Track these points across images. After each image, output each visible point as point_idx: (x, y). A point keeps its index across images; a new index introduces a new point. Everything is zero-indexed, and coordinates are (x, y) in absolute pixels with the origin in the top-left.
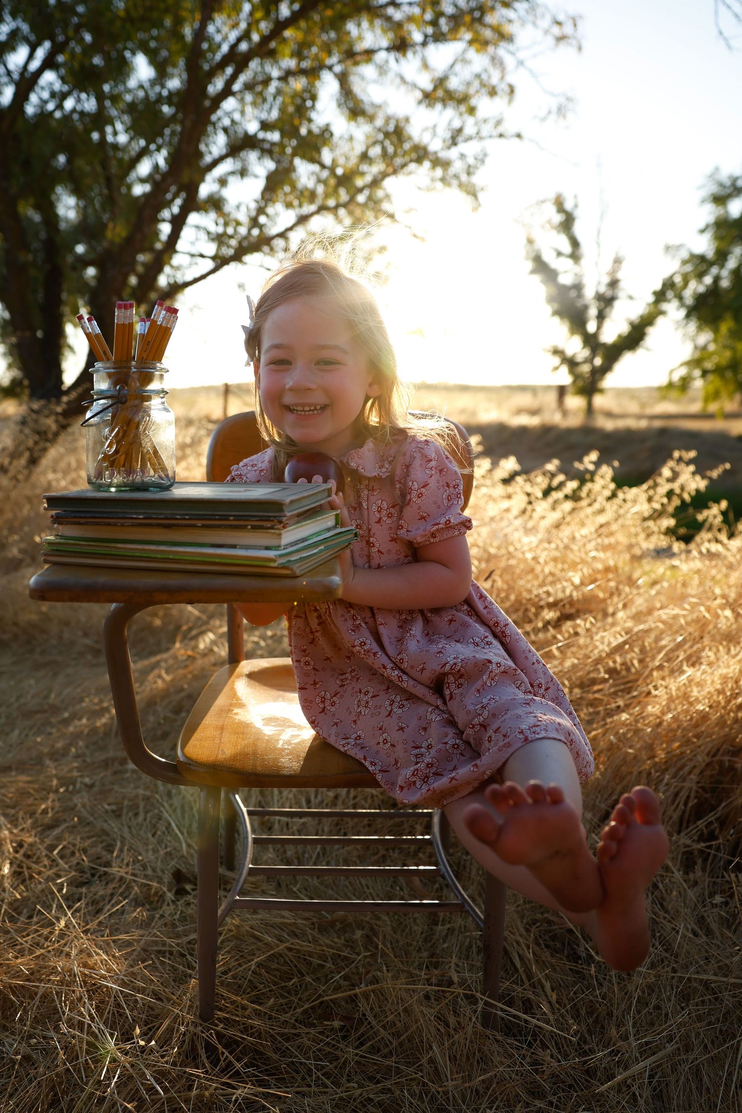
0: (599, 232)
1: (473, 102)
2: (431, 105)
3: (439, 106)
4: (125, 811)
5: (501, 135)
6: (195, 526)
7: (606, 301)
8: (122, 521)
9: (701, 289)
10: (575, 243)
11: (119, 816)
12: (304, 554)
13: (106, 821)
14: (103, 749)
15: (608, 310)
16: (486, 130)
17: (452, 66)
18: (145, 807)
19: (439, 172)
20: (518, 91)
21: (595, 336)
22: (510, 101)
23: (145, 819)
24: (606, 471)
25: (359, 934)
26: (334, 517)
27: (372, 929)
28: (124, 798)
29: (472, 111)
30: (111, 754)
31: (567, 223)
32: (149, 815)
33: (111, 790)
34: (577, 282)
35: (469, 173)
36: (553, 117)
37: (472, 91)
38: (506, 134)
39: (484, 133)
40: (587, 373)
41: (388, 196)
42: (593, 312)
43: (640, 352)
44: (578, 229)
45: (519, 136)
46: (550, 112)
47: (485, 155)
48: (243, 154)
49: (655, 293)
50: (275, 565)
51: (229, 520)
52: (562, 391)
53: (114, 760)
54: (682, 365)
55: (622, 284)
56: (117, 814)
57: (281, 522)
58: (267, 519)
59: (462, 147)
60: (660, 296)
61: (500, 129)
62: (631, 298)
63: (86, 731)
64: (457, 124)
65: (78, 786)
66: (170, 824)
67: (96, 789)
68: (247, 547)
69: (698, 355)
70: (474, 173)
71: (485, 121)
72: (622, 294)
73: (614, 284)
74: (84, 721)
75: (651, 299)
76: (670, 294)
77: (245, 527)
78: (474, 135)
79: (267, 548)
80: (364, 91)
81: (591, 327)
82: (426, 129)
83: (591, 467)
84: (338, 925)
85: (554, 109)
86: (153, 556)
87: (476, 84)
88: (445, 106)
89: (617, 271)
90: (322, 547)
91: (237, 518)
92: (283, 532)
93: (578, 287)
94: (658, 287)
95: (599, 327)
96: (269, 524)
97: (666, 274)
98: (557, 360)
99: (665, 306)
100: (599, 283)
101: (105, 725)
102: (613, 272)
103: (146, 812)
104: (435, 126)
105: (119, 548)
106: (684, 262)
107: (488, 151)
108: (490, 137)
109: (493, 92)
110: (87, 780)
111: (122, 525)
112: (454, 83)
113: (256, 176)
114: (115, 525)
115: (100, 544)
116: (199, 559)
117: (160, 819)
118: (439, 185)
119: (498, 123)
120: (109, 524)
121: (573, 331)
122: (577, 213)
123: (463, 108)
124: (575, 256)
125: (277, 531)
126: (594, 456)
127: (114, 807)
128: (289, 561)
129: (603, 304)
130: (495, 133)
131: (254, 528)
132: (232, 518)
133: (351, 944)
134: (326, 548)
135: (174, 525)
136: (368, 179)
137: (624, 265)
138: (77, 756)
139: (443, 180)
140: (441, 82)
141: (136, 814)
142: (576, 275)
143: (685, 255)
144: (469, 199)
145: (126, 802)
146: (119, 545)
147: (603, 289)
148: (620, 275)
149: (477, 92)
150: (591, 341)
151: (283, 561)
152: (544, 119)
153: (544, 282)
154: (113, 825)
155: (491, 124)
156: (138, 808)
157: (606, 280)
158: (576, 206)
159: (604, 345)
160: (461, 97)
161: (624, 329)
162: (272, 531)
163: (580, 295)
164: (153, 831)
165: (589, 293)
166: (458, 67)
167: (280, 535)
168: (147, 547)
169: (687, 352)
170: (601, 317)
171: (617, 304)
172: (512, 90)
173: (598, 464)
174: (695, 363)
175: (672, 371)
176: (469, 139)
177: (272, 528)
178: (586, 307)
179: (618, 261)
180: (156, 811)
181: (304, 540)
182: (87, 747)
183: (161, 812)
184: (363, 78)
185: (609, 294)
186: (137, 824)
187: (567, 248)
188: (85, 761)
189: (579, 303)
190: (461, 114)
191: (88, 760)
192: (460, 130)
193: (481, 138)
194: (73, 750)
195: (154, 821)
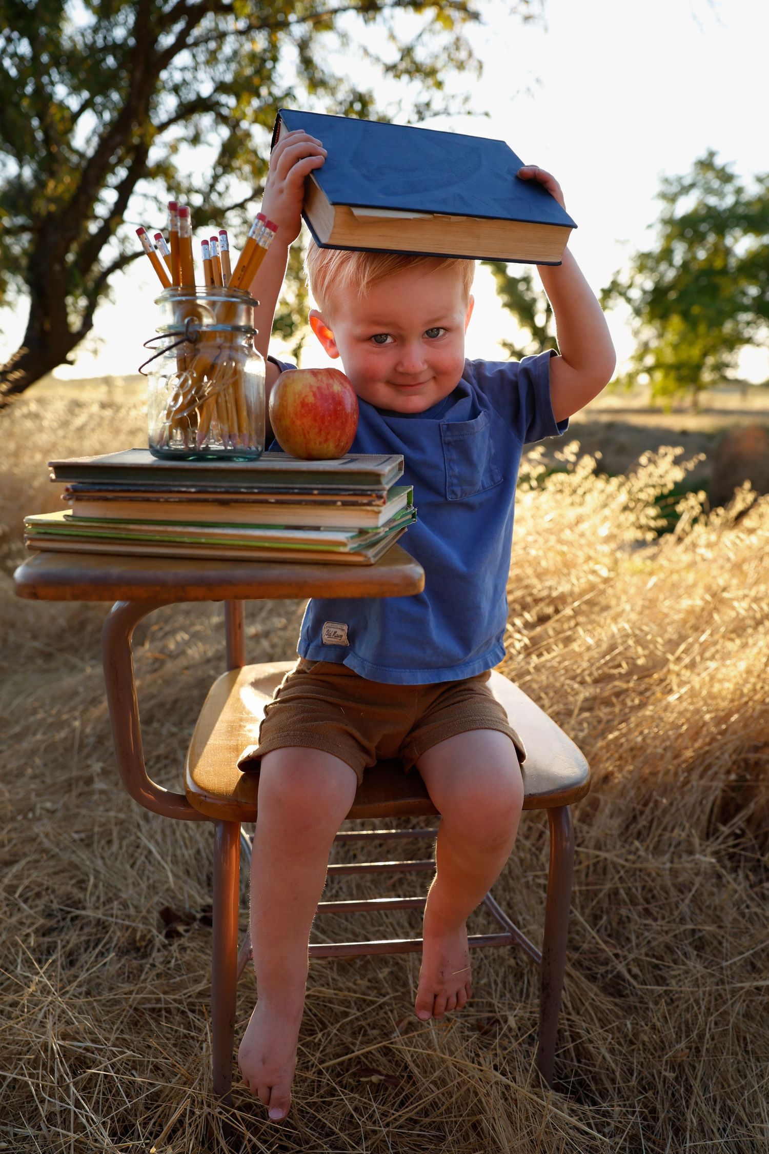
1: (440, 76)
2: (396, 78)
3: (405, 78)
4: (96, 838)
5: (469, 113)
6: (266, 502)
11: (89, 845)
13: (74, 852)
14: (63, 767)
16: (454, 107)
17: (420, 35)
18: (119, 833)
21: (543, 329)
22: (479, 77)
23: (121, 848)
26: (407, 495)
28: (93, 823)
29: (439, 85)
30: (74, 773)
32: (125, 843)
33: (76, 815)
37: (439, 64)
38: (474, 111)
39: (452, 110)
42: (541, 306)
48: (196, 117)
51: (312, 494)
53: (78, 780)
56: (87, 843)
57: (380, 497)
58: (363, 493)
61: (469, 106)
63: (43, 747)
64: (424, 99)
65: (38, 812)
66: (150, 852)
67: (59, 815)
71: (453, 96)
74: (39, 736)
77: (334, 503)
78: (442, 110)
80: (325, 60)
81: (540, 320)
82: (390, 104)
84: (359, 963)
87: (444, 57)
88: (411, 79)
91: (323, 492)
92: (382, 509)
93: (527, 280)
95: (547, 321)
96: (365, 500)
98: (507, 353)
103: (122, 839)
104: (400, 101)
108: (459, 113)
109: (461, 66)
110: (48, 805)
111: (166, 501)
112: (421, 55)
113: (209, 145)
117: (138, 847)
119: (467, 99)
123: (430, 81)
125: (375, 509)
127: (83, 835)
130: (463, 110)
131: (345, 504)
132: (316, 492)
135: (237, 501)
138: (34, 777)
140: (407, 52)
141: (110, 842)
145: (96, 829)
149: (444, 66)
150: (540, 334)
153: (493, 274)
154: (83, 857)
155: (459, 100)
156: (111, 834)
160: (428, 70)
162: (369, 508)
163: (529, 288)
164: (132, 861)
166: (426, 37)
167: (379, 513)
172: (481, 66)
176: (436, 114)
177: (369, 504)
178: (535, 300)
180: (133, 837)
182: (45, 766)
183: (138, 838)
184: (324, 47)
186: (112, 854)
188: (43, 782)
189: (528, 297)
190: (428, 88)
191: (48, 780)
192: (428, 105)
193: (449, 114)
194: (29, 771)
195: (131, 849)
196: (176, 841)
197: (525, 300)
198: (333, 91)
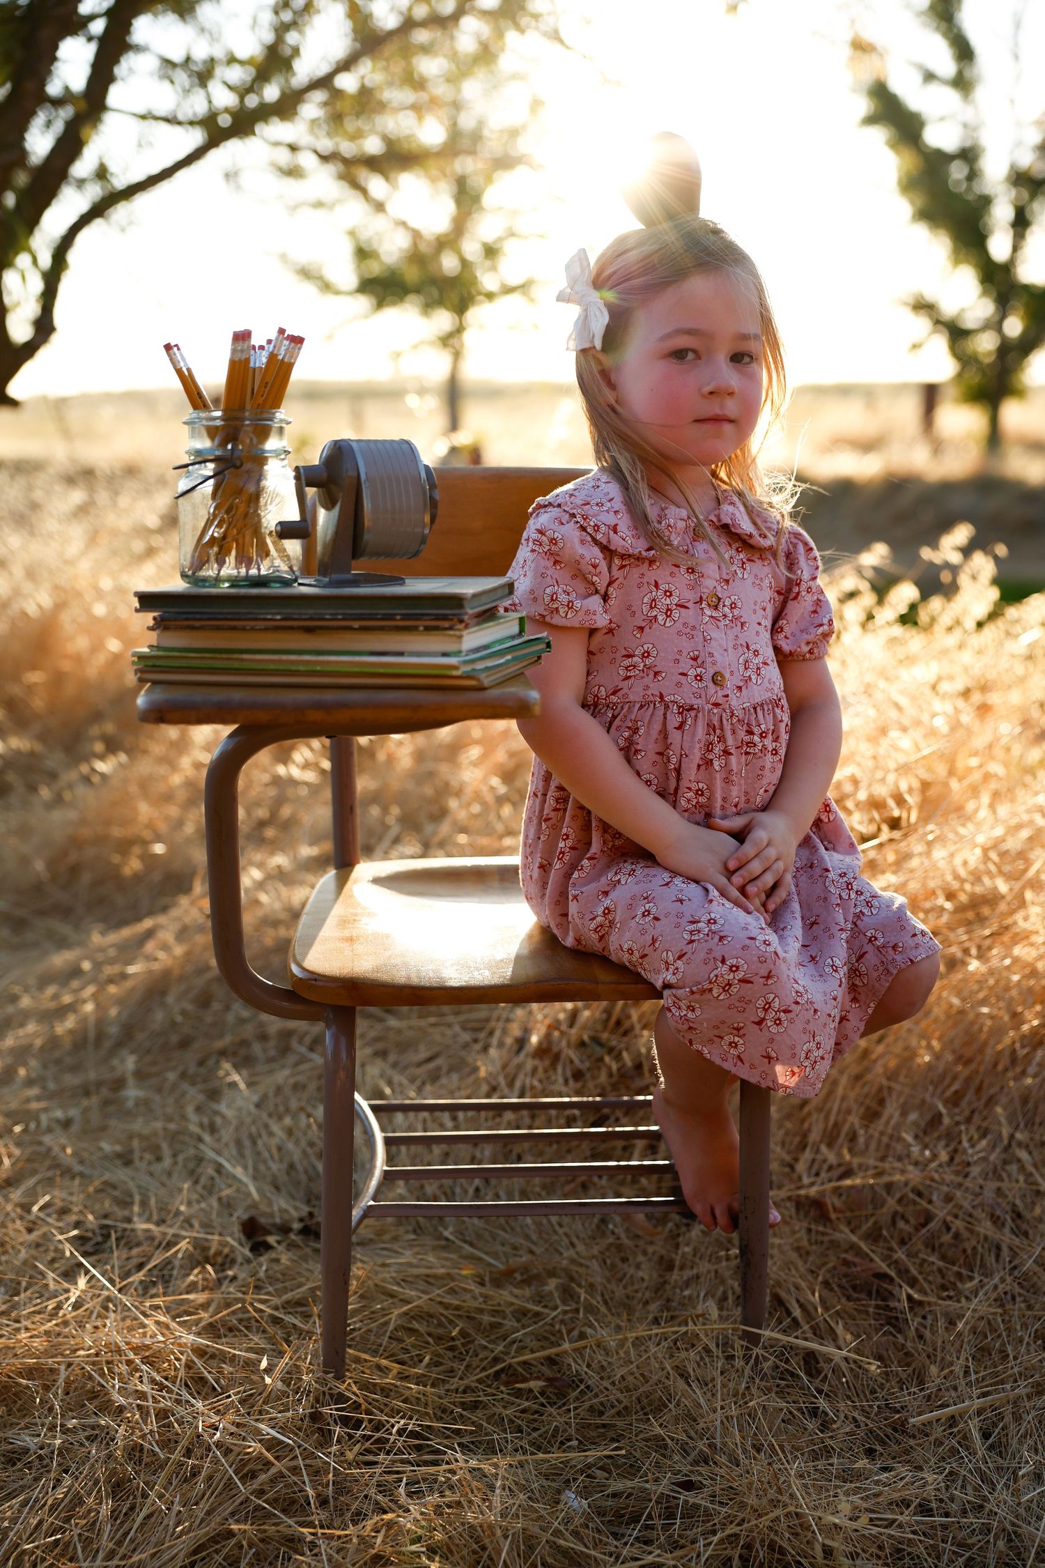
4: (137, 1154)
6: (350, 628)
7: (1033, 189)
8: (252, 623)
10: (964, 52)
12: (490, 663)
13: (108, 1170)
14: (74, 1069)
15: (1035, 212)
18: (171, 1147)
21: (1008, 268)
23: (176, 1163)
24: (983, 566)
25: (552, 1284)
26: (517, 622)
27: (572, 1279)
28: (131, 1138)
30: (92, 1075)
32: (180, 1158)
33: (103, 1127)
34: (967, 144)
40: (990, 353)
42: (1002, 212)
50: (458, 673)
51: (395, 620)
52: (931, 395)
53: (99, 1084)
56: (126, 1159)
57: (461, 622)
58: (444, 617)
63: (38, 1042)
65: (44, 1122)
66: (220, 1165)
67: (75, 1128)
68: (419, 654)
74: (31, 1027)
77: (415, 629)
79: (445, 655)
81: (999, 247)
83: (955, 558)
86: (293, 668)
90: (509, 657)
91: (404, 617)
92: (464, 633)
93: (969, 155)
95: (1016, 248)
96: (447, 624)
98: (922, 324)
100: (1019, 144)
101: (71, 1032)
103: (175, 1154)
105: (243, 660)
110: (59, 1114)
111: (253, 629)
114: (243, 629)
115: (218, 656)
116: (356, 669)
117: (201, 1161)
120: (234, 628)
124: (962, 83)
125: (457, 633)
126: (962, 534)
127: (118, 1148)
128: (474, 670)
129: (1025, 195)
131: (427, 629)
132: (399, 617)
133: (540, 1298)
134: (514, 659)
138: (31, 1081)
141: (159, 1159)
142: (965, 126)
145: (136, 1142)
146: (245, 656)
147: (1026, 159)
150: (998, 281)
151: (468, 668)
153: (893, 145)
154: (121, 1175)
156: (159, 1148)
159: (1028, 289)
162: (451, 633)
163: (973, 175)
167: (460, 637)
168: (284, 657)
170: (1021, 223)
173: (967, 551)
177: (450, 629)
178: (987, 202)
180: (192, 1152)
181: (486, 647)
182: (45, 1067)
183: (200, 1151)
186: (163, 1169)
188: (47, 1087)
191: (51, 1086)
194: (22, 1072)
195: (191, 1165)
196: (258, 1153)
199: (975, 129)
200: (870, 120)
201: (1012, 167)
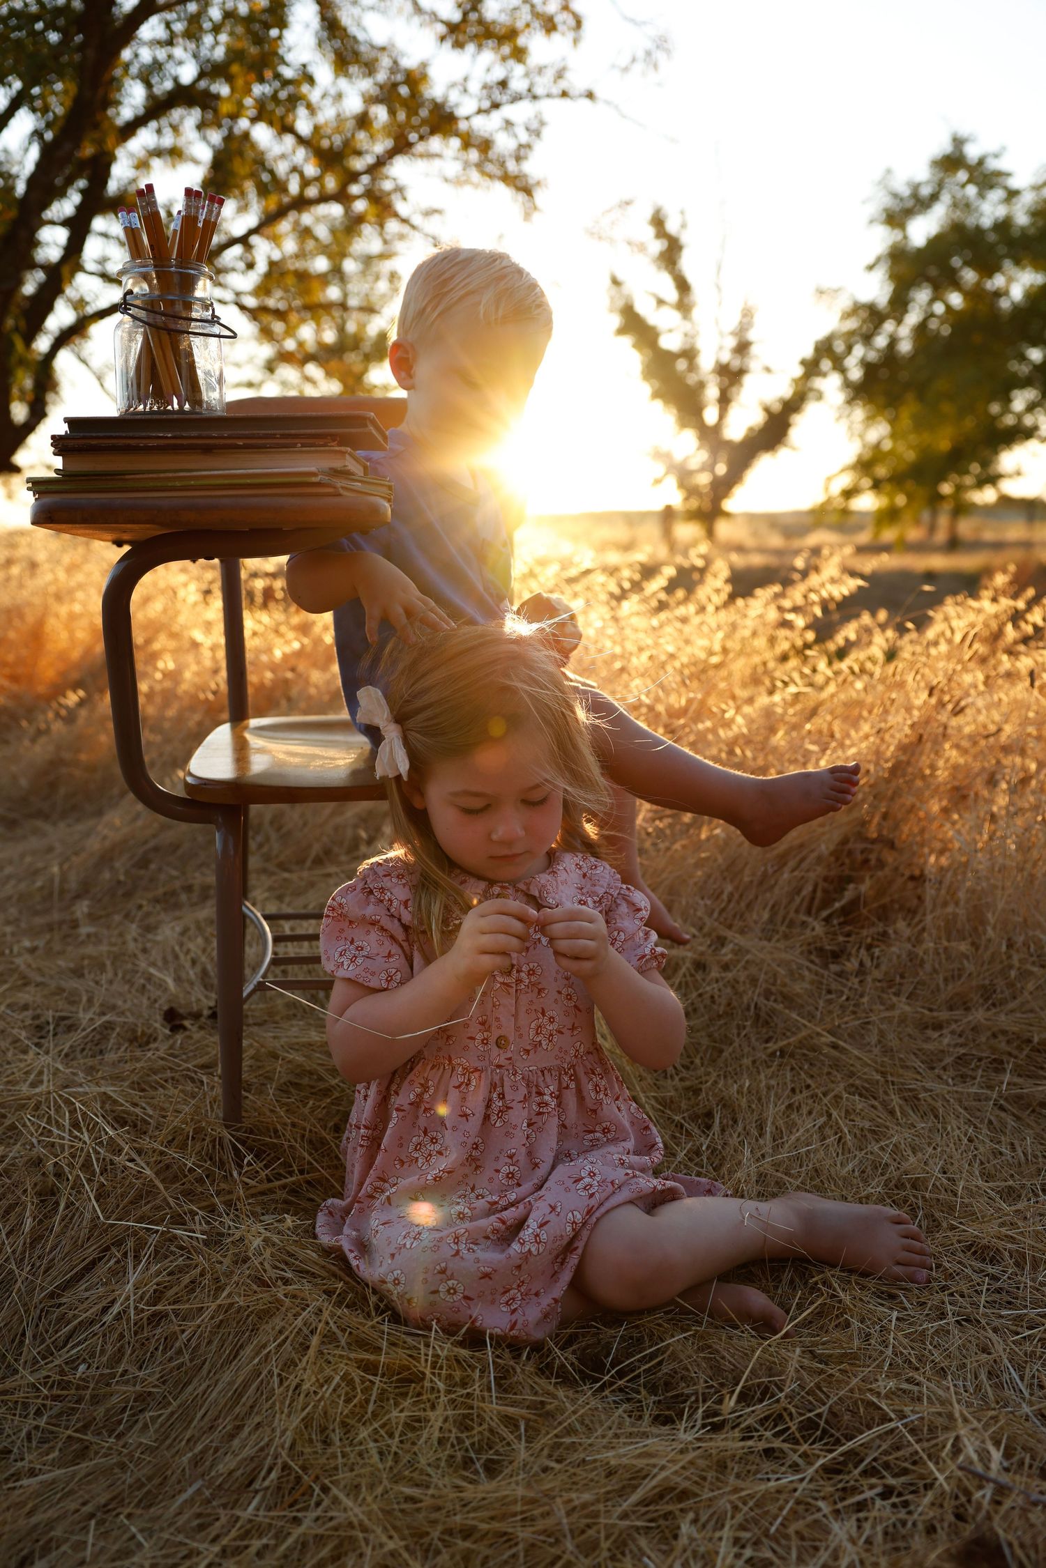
0: (719, 269)
1: (521, 41)
2: (459, 45)
3: (471, 48)
5: (564, 94)
7: (731, 376)
9: (872, 356)
10: (683, 286)
15: (734, 389)
16: (542, 84)
19: (474, 155)
20: (586, 25)
21: (717, 428)
22: (576, 41)
29: (519, 54)
31: (671, 254)
34: (687, 347)
35: (518, 159)
36: (638, 67)
37: (520, 24)
38: (571, 92)
39: (539, 91)
40: (706, 486)
41: (400, 190)
42: (712, 392)
43: (783, 452)
44: (687, 264)
45: (590, 95)
46: (634, 60)
47: (542, 123)
48: (172, 114)
49: (803, 363)
52: (668, 515)
54: (843, 471)
55: (754, 350)
59: (508, 111)
60: (811, 368)
61: (563, 85)
62: (768, 370)
64: (498, 73)
69: (868, 455)
70: (526, 158)
71: (541, 70)
72: (754, 365)
73: (742, 348)
75: (799, 371)
76: (826, 364)
78: (525, 92)
80: (357, 22)
81: (710, 415)
82: (453, 85)
85: (641, 54)
87: (525, 13)
88: (480, 46)
89: (747, 330)
93: (689, 354)
94: (808, 352)
95: (722, 416)
97: (821, 333)
98: (659, 468)
99: (818, 383)
100: (721, 348)
102: (742, 330)
104: (466, 79)
106: (847, 315)
107: (546, 118)
108: (549, 96)
109: (550, 26)
112: (493, 11)
118: (475, 175)
119: (560, 75)
121: (683, 424)
122: (685, 238)
123: (506, 49)
124: (684, 307)
129: (726, 381)
130: (555, 90)
136: (369, 160)
137: (756, 320)
139: (479, 166)
142: (686, 335)
143: (845, 303)
144: (521, 197)
147: (726, 357)
148: (751, 335)
149: (528, 25)
150: (711, 436)
152: (626, 70)
153: (636, 347)
155: (550, 74)
157: (732, 342)
158: (684, 226)
159: (729, 444)
160: (503, 33)
161: (757, 418)
163: (692, 367)
165: (706, 363)
169: (851, 451)
170: (724, 401)
171: (747, 380)
172: (578, 22)
174: (864, 466)
175: (829, 479)
176: (517, 98)
178: (701, 385)
179: (747, 314)
185: (736, 364)
187: (672, 295)
189: (692, 379)
190: (504, 59)
192: (503, 84)
193: (535, 97)
197: (688, 386)
198: (370, 68)
199: (693, 337)
200: (621, 331)
201: (717, 362)
